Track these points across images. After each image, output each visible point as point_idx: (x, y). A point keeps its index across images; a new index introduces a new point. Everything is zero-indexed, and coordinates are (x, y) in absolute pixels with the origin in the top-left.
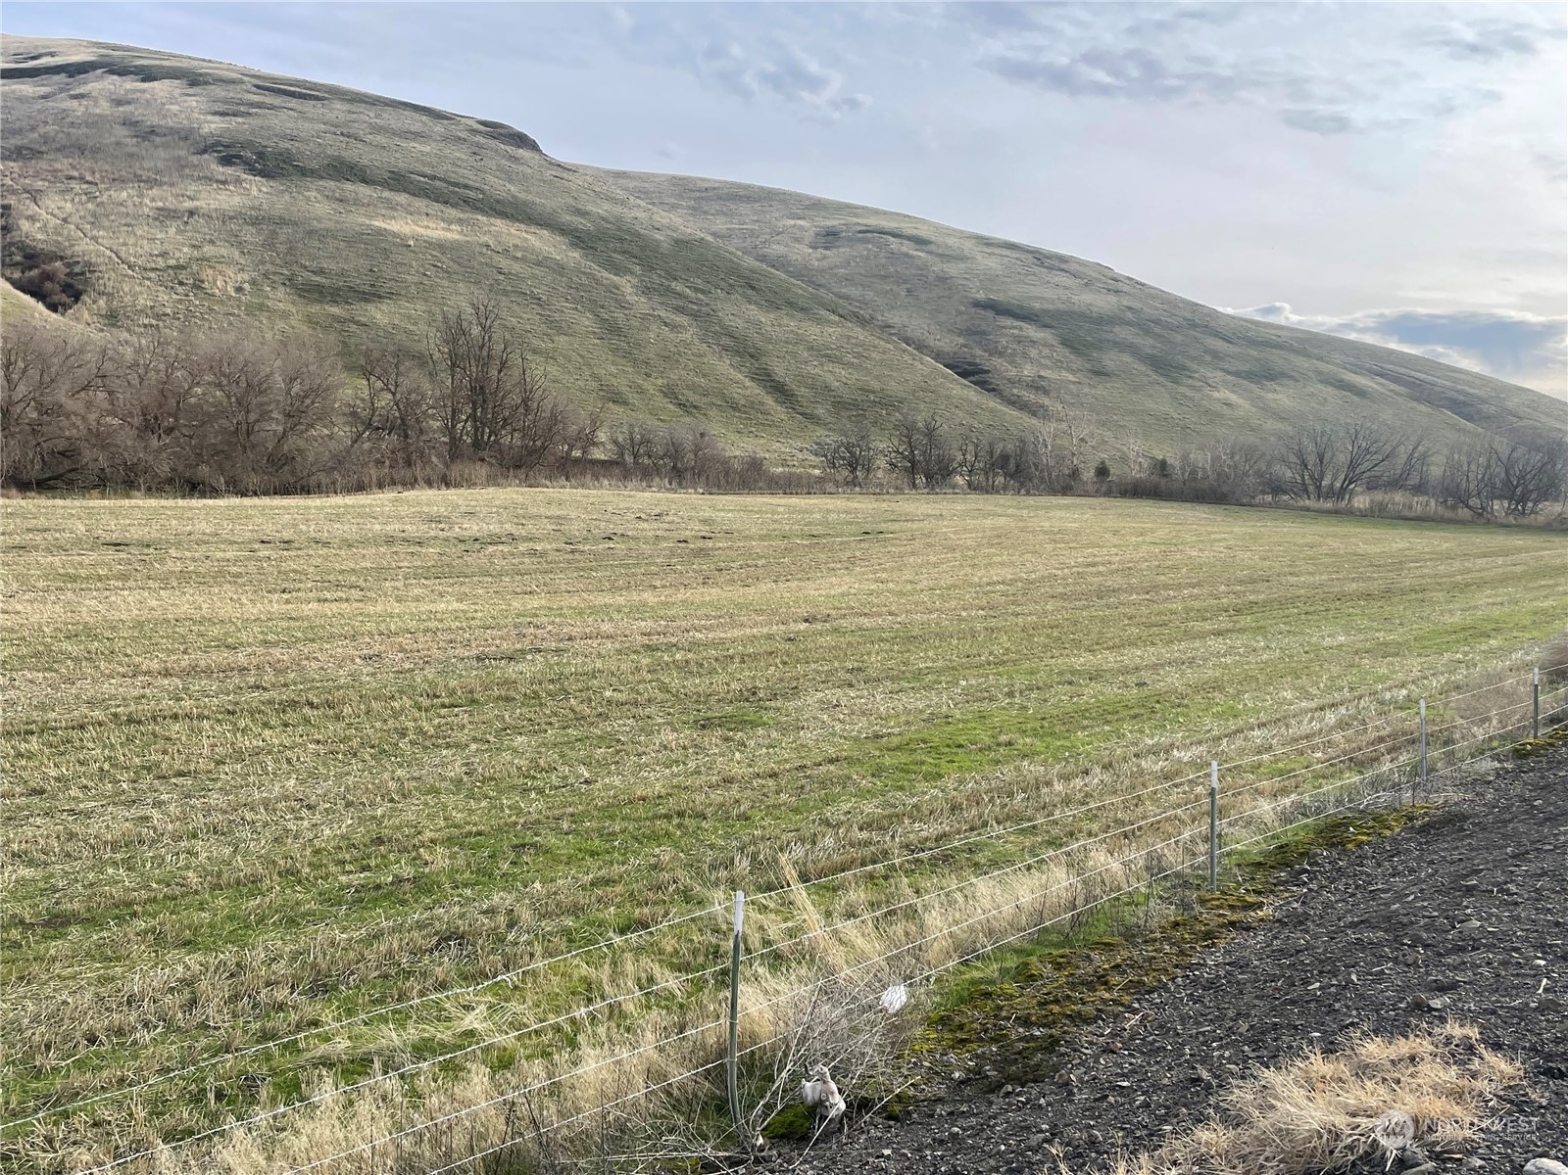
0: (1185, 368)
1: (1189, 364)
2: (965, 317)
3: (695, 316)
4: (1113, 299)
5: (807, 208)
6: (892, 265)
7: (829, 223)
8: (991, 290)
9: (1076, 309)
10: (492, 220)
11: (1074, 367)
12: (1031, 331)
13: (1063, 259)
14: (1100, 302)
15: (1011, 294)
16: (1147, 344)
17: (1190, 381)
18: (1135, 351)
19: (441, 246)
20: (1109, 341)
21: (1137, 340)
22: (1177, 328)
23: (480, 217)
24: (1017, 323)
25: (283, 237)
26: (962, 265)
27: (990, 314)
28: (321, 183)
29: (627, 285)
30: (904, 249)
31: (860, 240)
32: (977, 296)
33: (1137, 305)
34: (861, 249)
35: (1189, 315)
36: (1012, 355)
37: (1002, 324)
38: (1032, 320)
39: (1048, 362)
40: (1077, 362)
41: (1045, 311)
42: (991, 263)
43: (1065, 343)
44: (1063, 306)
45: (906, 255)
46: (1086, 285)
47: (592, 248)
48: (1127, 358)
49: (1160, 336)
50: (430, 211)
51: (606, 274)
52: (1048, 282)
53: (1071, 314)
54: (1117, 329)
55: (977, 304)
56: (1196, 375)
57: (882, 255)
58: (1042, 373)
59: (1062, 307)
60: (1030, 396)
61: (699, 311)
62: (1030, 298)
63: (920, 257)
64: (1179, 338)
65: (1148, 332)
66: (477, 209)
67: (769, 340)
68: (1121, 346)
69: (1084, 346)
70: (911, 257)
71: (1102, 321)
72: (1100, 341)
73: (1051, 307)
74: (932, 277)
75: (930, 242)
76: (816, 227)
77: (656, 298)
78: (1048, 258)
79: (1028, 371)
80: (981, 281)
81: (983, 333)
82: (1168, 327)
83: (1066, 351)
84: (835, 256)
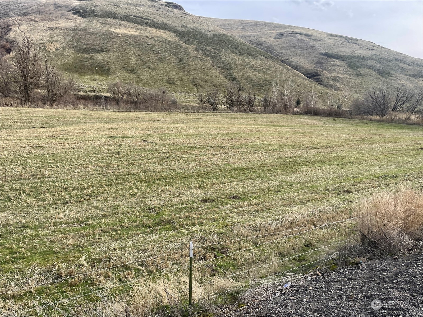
0: (391, 74)
1: (392, 72)
2: (317, 58)
3: (212, 57)
4: (370, 52)
5: (276, 27)
6: (298, 43)
7: (281, 31)
8: (327, 50)
9: (355, 55)
10: (152, 29)
11: (350, 73)
12: (338, 62)
13: (356, 40)
14: (364, 53)
15: (334, 51)
16: (378, 66)
17: (391, 78)
18: (373, 68)
19: (130, 37)
20: (364, 65)
21: (375, 65)
22: (391, 61)
23: (148, 28)
24: (333, 60)
25: (79, 34)
26: (320, 42)
27: (325, 57)
28: (101, 19)
29: (191, 48)
30: (303, 38)
31: (290, 36)
32: (322, 52)
33: (378, 54)
34: (289, 38)
35: (396, 57)
36: (330, 70)
37: (329, 60)
38: (339, 59)
39: (341, 72)
40: (351, 72)
41: (344, 56)
42: (330, 41)
43: (349, 66)
44: (352, 54)
45: (303, 40)
46: (362, 48)
47: (183, 37)
48: (369, 70)
49: (384, 63)
50: (132, 26)
51: (184, 44)
52: (348, 47)
53: (353, 57)
54: (368, 61)
55: (322, 54)
56: (394, 76)
57: (295, 40)
58: (339, 75)
59: (350, 54)
60: (332, 83)
61: (214, 56)
62: (340, 52)
63: (307, 40)
64: (390, 64)
65: (380, 62)
66: (149, 26)
67: (236, 65)
68: (368, 66)
69: (355, 67)
70: (304, 40)
71: (363, 59)
72: (361, 65)
73: (347, 55)
74: (309, 46)
75: (312, 36)
76: (277, 32)
77: (201, 52)
78: (351, 40)
79: (334, 75)
80: (325, 47)
81: (322, 63)
82: (388, 60)
83: (348, 69)
84: (280, 41)
